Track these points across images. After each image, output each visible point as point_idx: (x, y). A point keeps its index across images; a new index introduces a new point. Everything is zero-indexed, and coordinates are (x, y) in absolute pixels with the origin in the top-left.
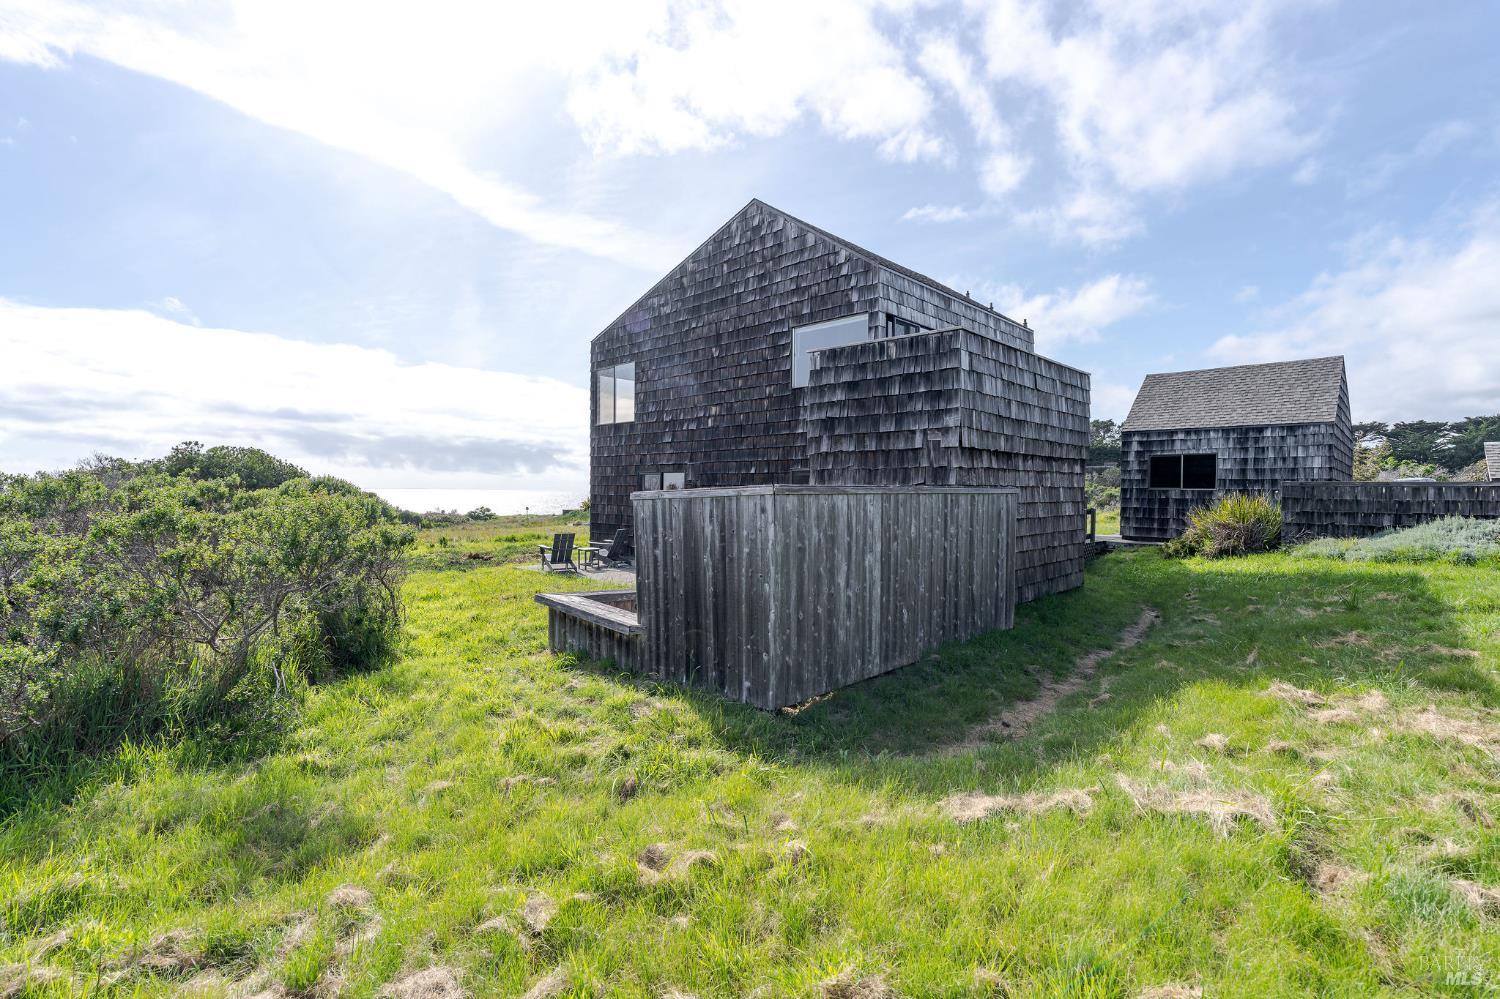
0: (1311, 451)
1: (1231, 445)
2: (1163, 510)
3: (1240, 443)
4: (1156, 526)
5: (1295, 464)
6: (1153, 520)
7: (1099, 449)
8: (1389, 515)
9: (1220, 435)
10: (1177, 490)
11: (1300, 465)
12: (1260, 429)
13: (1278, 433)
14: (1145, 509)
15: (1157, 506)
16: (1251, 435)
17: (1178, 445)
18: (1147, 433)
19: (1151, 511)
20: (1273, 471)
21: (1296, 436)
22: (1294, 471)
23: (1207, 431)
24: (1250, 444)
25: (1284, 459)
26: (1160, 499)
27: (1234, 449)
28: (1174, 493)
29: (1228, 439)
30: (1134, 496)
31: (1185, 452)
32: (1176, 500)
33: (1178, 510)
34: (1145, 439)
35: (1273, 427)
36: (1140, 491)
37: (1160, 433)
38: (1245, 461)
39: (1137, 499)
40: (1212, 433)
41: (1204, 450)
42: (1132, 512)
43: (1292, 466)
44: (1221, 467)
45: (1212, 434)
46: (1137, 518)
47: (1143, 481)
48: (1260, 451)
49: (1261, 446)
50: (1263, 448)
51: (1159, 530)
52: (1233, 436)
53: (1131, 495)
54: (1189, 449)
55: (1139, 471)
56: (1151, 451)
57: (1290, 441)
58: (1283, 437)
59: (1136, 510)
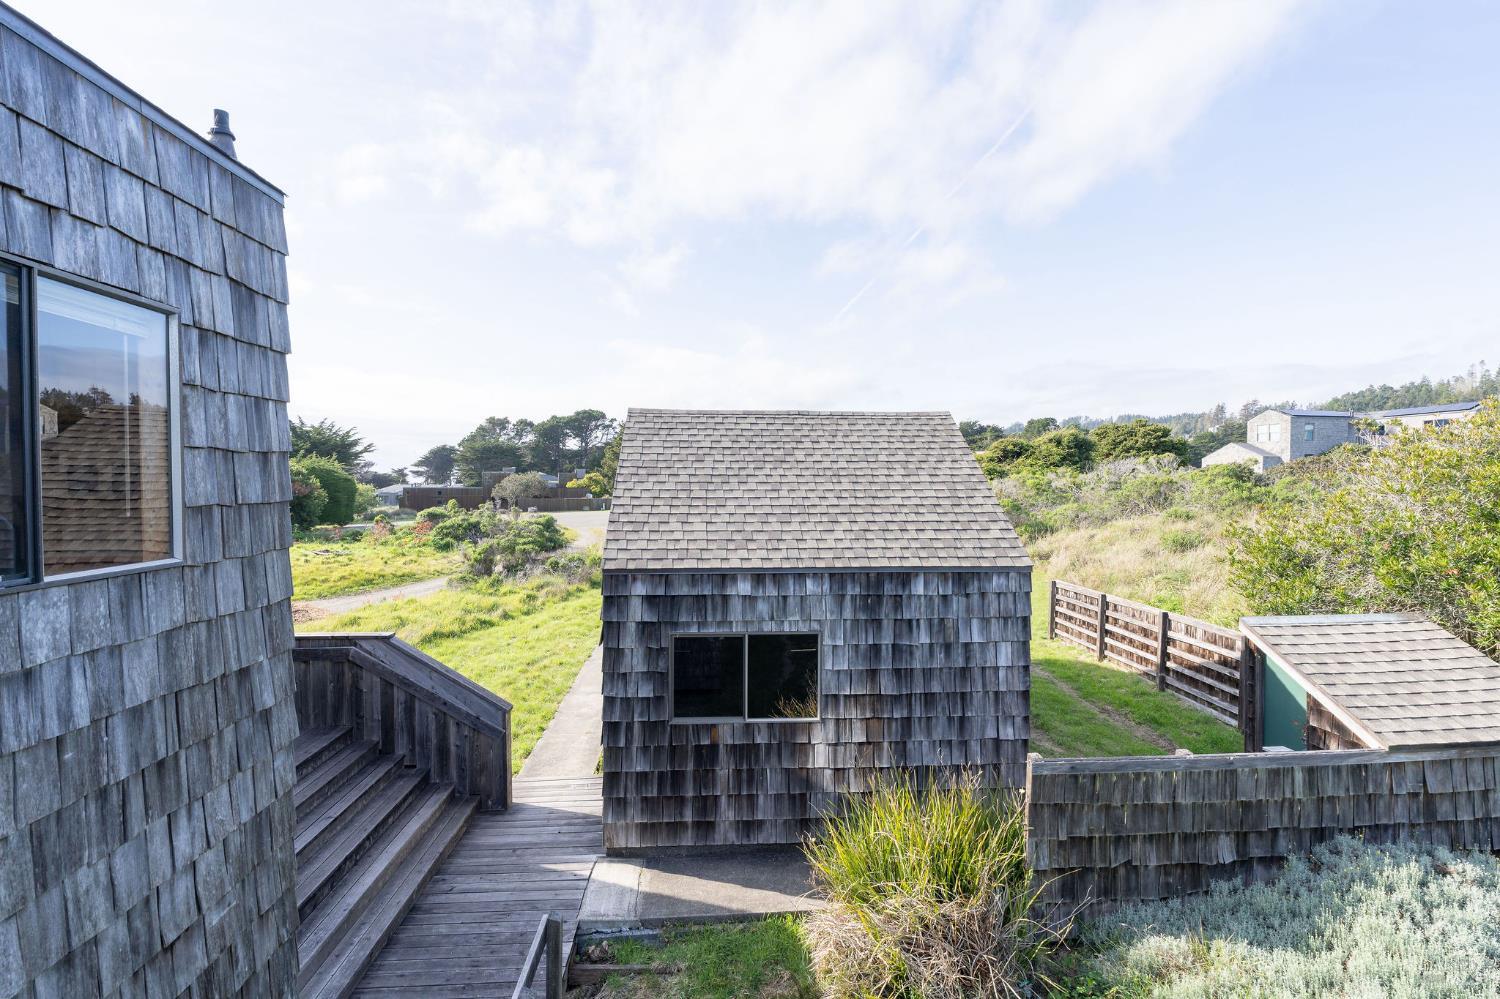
0: (995, 626)
1: (848, 614)
2: (705, 776)
3: (866, 608)
4: (689, 817)
5: (967, 659)
6: (682, 801)
7: (497, 447)
8: (1228, 834)
9: (826, 587)
10: (737, 721)
11: (976, 662)
12: (905, 577)
13: (938, 589)
14: (661, 775)
15: (690, 767)
16: (889, 589)
17: (736, 611)
18: (665, 576)
19: (677, 777)
20: (928, 673)
21: (967, 595)
22: (964, 672)
23: (800, 575)
24: (886, 612)
25: (947, 647)
26: (698, 748)
27: (856, 621)
28: (727, 729)
29: (843, 596)
30: (636, 744)
31: (753, 630)
32: (734, 746)
33: (738, 772)
34: (660, 592)
35: (928, 572)
36: (650, 728)
37: (695, 576)
38: (876, 649)
39: (645, 749)
40: (809, 583)
41: (793, 624)
42: (631, 785)
43: (960, 663)
44: (829, 666)
45: (810, 586)
46: (645, 800)
47: (658, 699)
48: (905, 627)
49: (907, 616)
50: (910, 621)
51: (697, 825)
52: (852, 590)
53: (629, 741)
54: (761, 620)
55: (649, 675)
56: (675, 625)
57: (957, 605)
58: (945, 597)
59: (642, 777)
